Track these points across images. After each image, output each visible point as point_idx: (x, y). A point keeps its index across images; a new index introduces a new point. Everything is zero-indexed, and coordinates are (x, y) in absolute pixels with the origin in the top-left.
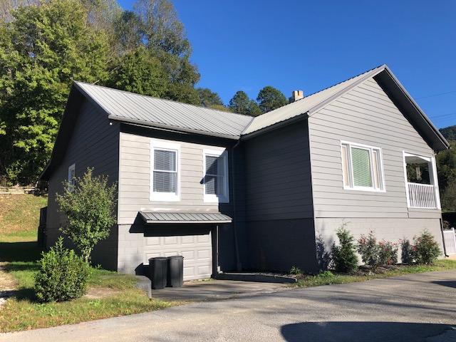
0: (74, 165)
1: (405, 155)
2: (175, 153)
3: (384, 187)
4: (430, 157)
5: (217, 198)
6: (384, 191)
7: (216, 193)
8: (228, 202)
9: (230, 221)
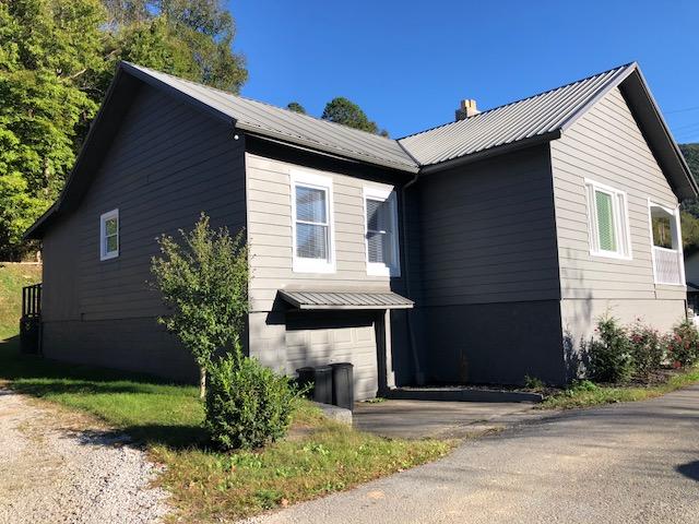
0: (116, 212)
1: (651, 204)
2: (323, 192)
3: (630, 252)
4: (673, 208)
5: (388, 269)
6: (631, 258)
7: (384, 261)
8: (399, 275)
9: (411, 306)
